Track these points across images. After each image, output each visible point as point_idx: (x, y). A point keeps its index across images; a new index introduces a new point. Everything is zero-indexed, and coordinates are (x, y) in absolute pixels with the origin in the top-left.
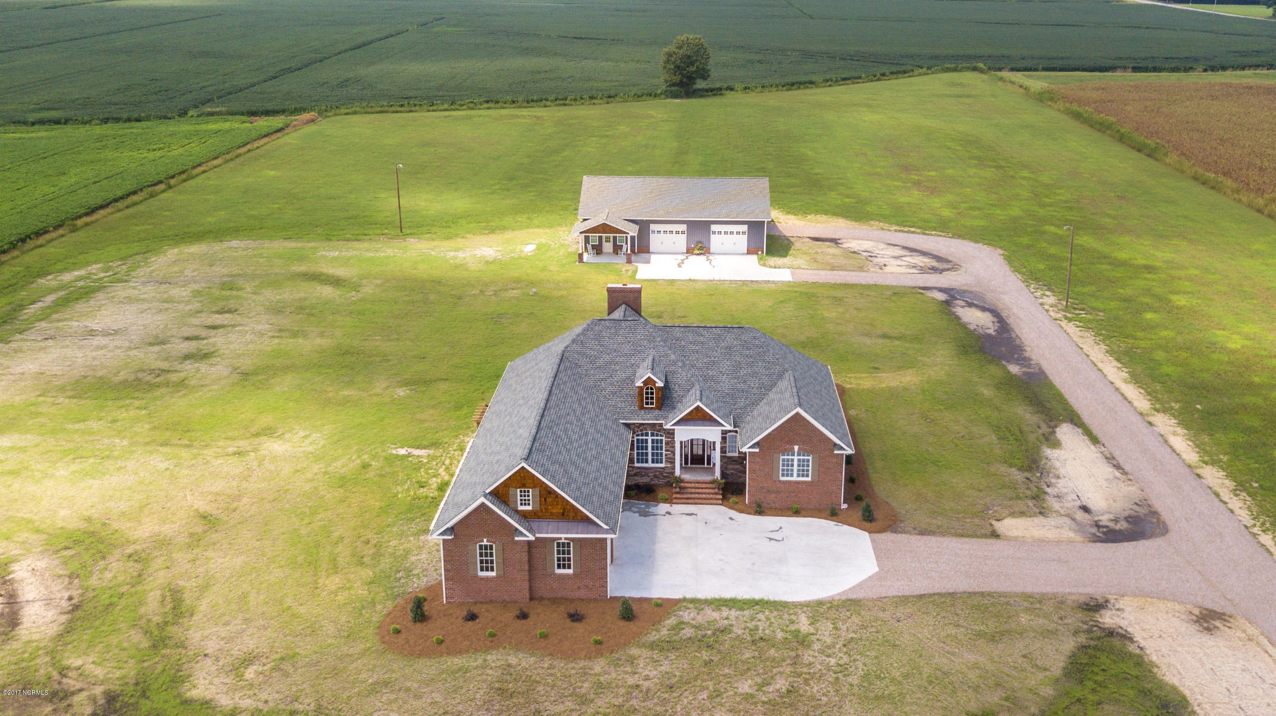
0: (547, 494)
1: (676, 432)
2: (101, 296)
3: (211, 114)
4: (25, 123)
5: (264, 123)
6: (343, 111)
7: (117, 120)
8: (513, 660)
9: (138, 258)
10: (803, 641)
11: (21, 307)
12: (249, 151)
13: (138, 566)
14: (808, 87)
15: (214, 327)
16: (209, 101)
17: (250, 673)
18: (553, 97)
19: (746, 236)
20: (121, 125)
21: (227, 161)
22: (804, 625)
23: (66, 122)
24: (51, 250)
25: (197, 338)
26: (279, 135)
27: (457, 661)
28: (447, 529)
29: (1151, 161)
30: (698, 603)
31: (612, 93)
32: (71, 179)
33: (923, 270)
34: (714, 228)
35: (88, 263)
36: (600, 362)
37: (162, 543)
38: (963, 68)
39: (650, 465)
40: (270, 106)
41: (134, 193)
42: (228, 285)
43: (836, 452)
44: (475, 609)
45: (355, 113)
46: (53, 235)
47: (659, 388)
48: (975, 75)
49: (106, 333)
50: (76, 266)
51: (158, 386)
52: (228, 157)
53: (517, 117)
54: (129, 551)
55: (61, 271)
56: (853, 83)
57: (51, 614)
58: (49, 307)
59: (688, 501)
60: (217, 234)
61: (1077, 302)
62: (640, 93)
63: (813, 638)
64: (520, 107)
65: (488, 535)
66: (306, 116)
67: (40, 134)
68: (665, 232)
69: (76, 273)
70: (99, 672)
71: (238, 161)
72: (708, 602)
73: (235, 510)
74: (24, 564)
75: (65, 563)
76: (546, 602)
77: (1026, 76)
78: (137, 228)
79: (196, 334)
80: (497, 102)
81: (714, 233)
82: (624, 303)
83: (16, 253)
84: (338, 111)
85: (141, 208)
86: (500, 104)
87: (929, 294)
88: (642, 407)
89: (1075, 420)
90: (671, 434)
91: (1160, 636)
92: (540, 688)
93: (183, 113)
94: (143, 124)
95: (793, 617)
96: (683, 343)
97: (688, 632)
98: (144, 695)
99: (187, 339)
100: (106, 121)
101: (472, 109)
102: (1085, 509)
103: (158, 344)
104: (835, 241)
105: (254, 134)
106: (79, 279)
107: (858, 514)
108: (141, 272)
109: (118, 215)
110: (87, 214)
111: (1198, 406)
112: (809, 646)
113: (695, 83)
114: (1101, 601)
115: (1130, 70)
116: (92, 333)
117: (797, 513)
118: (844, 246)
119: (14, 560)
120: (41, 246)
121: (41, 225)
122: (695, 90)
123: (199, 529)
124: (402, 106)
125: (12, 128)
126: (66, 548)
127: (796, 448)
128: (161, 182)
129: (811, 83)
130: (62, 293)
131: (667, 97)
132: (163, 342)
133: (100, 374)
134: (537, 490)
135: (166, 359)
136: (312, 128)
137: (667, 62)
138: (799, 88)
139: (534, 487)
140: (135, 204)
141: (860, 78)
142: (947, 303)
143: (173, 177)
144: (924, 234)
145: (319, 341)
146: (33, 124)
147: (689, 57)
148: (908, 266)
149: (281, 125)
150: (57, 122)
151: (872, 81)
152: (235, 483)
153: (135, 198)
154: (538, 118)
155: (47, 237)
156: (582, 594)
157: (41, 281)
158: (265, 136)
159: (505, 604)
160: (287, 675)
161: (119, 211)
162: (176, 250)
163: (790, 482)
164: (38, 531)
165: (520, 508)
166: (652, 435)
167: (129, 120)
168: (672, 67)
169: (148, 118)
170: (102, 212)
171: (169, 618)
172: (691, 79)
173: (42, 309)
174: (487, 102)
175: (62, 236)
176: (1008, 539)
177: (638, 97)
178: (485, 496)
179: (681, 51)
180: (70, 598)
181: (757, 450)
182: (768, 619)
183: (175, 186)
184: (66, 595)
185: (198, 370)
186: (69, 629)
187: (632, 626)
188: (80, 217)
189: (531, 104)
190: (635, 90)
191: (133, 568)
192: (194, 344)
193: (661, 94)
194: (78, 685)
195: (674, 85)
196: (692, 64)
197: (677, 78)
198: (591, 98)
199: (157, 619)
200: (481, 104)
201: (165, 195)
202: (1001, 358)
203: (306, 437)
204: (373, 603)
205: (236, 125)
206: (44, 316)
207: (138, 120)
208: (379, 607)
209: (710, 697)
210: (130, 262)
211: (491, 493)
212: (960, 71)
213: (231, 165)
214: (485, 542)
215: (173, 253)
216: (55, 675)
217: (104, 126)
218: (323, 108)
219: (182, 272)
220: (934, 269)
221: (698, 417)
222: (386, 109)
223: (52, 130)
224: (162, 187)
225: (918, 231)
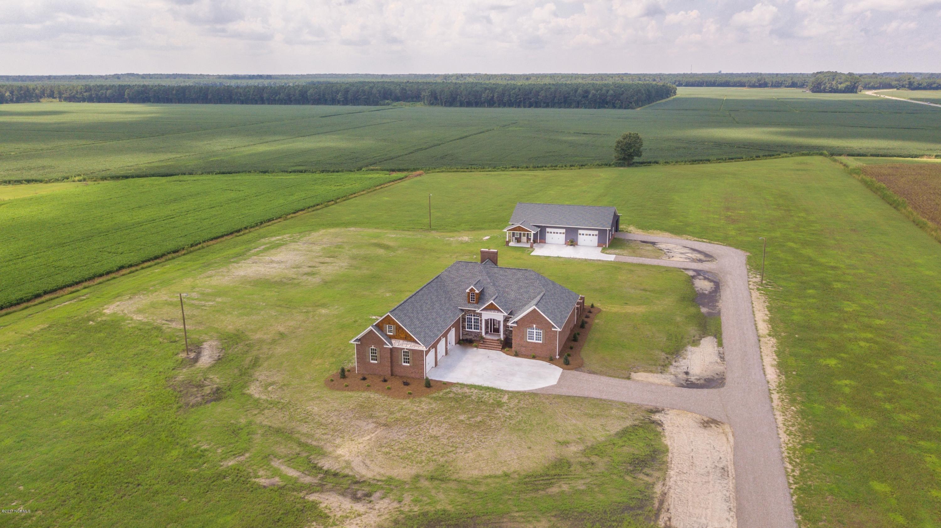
0: (399, 328)
1: (483, 315)
2: (284, 247)
3: (372, 170)
4: (287, 172)
5: (395, 175)
6: (437, 170)
7: (328, 171)
8: (372, 396)
9: (307, 233)
10: (500, 405)
11: (250, 250)
12: (382, 188)
13: (248, 348)
14: (705, 163)
15: (323, 263)
16: (374, 164)
17: (270, 389)
18: (549, 165)
19: (597, 237)
20: (330, 174)
21: (369, 192)
22: (505, 399)
23: (305, 171)
24: (272, 228)
25: (314, 267)
26: (399, 181)
27: (350, 393)
28: (357, 339)
29: (894, 211)
30: (463, 385)
31: (584, 164)
32: (295, 197)
33: (693, 260)
34: (580, 232)
35: (285, 234)
36: (456, 280)
37: (261, 341)
38: (813, 154)
39: (473, 330)
40: (401, 167)
41: (318, 205)
42: (339, 247)
43: (553, 329)
44: (366, 377)
45: (442, 172)
46: (276, 221)
47: (477, 294)
48: (821, 158)
49: (278, 262)
50: (279, 235)
51: (288, 284)
52: (369, 190)
53: (525, 175)
54: (247, 343)
55: (272, 236)
56: (735, 161)
57: (210, 360)
58: (260, 251)
59: (485, 348)
60: (346, 224)
61: (772, 281)
62: (600, 164)
63: (505, 404)
64: (530, 170)
65: (374, 344)
66: (418, 172)
67: (291, 177)
68: (554, 233)
69: (278, 238)
70: (218, 380)
71: (374, 192)
72: (467, 386)
73: (294, 333)
74: (209, 343)
75: (222, 344)
76: (398, 377)
77: (855, 159)
78: (313, 220)
79: (314, 265)
80: (518, 167)
81: (580, 234)
82: (488, 258)
83: (257, 228)
84: (434, 170)
85: (319, 211)
86: (519, 169)
87: (687, 272)
88: (469, 302)
89: (718, 335)
90: (480, 315)
91: (678, 426)
92: (377, 407)
93: (360, 169)
94: (338, 174)
95: (502, 396)
96: (497, 275)
97: (451, 395)
98: (230, 390)
99: (310, 267)
100: (323, 172)
101: (504, 171)
102: (687, 373)
103: (297, 268)
104: (654, 243)
105: (388, 180)
106: (279, 240)
107: (562, 360)
108: (305, 239)
109: (307, 214)
110: (294, 213)
111: (797, 336)
112: (501, 407)
113: (633, 159)
114: (660, 409)
115: (934, 157)
116: (272, 262)
117: (534, 357)
118: (657, 246)
119: (205, 341)
120: (269, 226)
121: (272, 217)
122: (634, 163)
123: (277, 338)
124: (467, 169)
125: (280, 174)
126: (225, 339)
127: (534, 326)
128: (333, 200)
129: (709, 160)
130: (268, 246)
131: (616, 166)
132: (299, 268)
133: (267, 278)
134: (395, 326)
135: (297, 274)
136: (418, 178)
137: (617, 147)
138: (699, 163)
139: (394, 324)
140: (317, 210)
141: (742, 158)
142: (693, 277)
143: (339, 199)
144: (709, 243)
145: (365, 271)
146: (290, 172)
147: (630, 144)
148: (686, 258)
149: (403, 176)
150: (301, 172)
151: (749, 160)
152: (299, 323)
153: (318, 207)
154: (535, 176)
155: (273, 222)
156: (413, 375)
157: (263, 240)
158: (393, 181)
159: (380, 376)
160: (284, 390)
161: (309, 212)
162: (324, 231)
163: (532, 343)
164: (218, 332)
165: (388, 333)
166: (474, 316)
167: (333, 172)
168: (619, 149)
169: (342, 171)
170: (301, 212)
171: (251, 367)
172: (631, 156)
173: (257, 251)
174: (513, 167)
175: (280, 222)
176: (634, 380)
177: (599, 166)
178: (372, 326)
179: (625, 141)
180: (219, 356)
181: (515, 325)
182: (490, 395)
183: (339, 202)
184: (218, 355)
185: (308, 279)
186: (213, 366)
187: (428, 390)
188: (290, 214)
189: (537, 169)
190: (597, 162)
191: (246, 348)
192: (312, 269)
193: (613, 164)
194: (209, 384)
195: (620, 159)
196: (631, 148)
197: (622, 156)
198: (571, 166)
199: (246, 367)
200: (509, 168)
201: (333, 206)
202: (699, 304)
203: (337, 309)
204: (329, 371)
205: (381, 175)
206: (257, 254)
207: (338, 172)
208: (330, 372)
209: (445, 419)
210: (302, 235)
211: (376, 325)
212: (811, 155)
213: (369, 194)
214: (373, 347)
215: (322, 232)
216: (203, 380)
217: (322, 174)
218: (428, 169)
219: (322, 240)
220: (700, 261)
221: (491, 308)
222: (459, 170)
223: (297, 175)
224: (333, 202)
225: (708, 241)
